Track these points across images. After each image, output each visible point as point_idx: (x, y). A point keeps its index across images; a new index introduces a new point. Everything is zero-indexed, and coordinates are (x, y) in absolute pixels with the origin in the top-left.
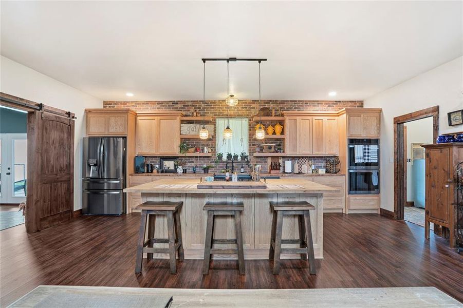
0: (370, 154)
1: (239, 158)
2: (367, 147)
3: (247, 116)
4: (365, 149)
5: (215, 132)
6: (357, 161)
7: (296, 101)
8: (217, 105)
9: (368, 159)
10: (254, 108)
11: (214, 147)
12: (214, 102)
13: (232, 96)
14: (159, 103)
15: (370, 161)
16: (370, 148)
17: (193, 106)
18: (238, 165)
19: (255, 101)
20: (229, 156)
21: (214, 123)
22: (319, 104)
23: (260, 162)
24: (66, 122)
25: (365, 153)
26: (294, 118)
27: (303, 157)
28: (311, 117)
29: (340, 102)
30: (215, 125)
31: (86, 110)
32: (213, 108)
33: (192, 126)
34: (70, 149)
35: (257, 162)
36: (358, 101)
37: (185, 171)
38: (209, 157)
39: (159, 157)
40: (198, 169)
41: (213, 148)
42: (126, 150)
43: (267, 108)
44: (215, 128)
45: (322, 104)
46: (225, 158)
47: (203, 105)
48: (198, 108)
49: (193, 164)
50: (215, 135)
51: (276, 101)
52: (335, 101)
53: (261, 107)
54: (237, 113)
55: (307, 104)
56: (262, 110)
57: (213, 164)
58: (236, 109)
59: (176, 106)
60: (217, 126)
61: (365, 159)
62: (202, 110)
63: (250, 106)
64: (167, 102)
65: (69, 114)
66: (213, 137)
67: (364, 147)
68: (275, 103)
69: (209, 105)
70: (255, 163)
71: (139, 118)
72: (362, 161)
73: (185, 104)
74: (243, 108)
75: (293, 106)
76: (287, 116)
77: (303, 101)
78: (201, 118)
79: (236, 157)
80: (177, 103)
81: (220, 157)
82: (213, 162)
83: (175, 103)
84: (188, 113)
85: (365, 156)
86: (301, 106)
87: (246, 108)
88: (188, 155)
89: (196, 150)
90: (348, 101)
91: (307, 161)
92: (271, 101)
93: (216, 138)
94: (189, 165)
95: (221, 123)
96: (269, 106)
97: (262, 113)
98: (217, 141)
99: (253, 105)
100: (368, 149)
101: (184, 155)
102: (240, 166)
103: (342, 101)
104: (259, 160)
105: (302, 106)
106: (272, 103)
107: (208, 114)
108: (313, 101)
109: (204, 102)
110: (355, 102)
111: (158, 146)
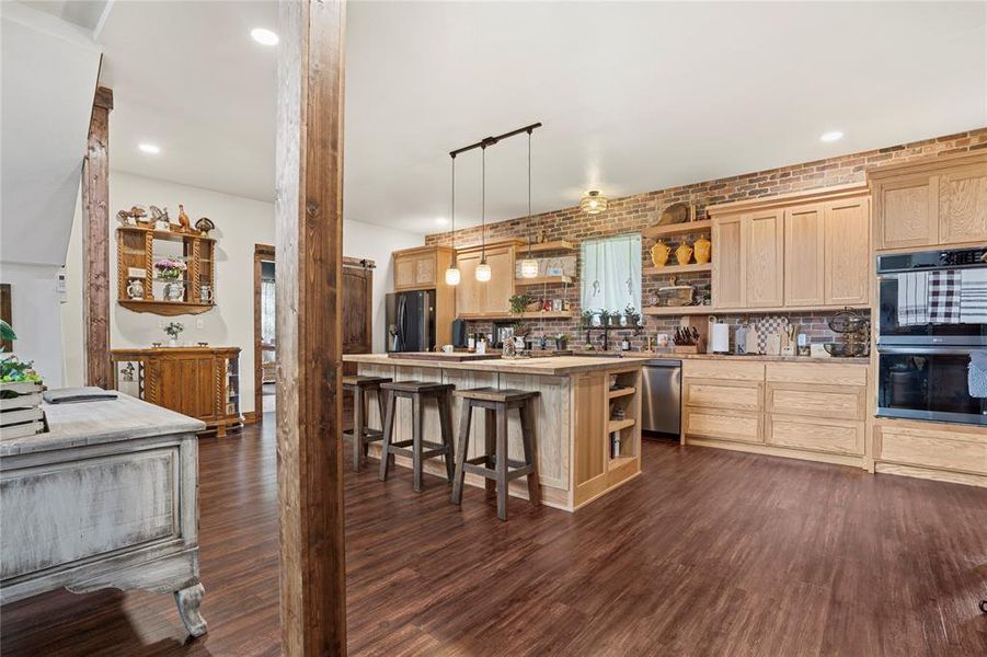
0: (956, 299)
1: (623, 319)
2: (943, 277)
3: (640, 229)
4: (936, 283)
5: (579, 271)
6: (903, 321)
7: (756, 174)
9: (948, 315)
10: (653, 209)
11: (577, 300)
12: (577, 210)
13: (593, 194)
14: (493, 227)
15: (954, 320)
16: (956, 277)
17: (542, 223)
18: (619, 334)
19: (656, 193)
20: (604, 317)
21: (576, 252)
22: (824, 168)
23: (664, 328)
24: (359, 273)
25: (936, 294)
26: (734, 218)
27: (772, 315)
28: (782, 210)
29: (900, 147)
30: (578, 256)
31: (393, 254)
32: (576, 222)
34: (366, 311)
35: (659, 329)
36: (974, 133)
37: (529, 346)
38: (566, 319)
40: (549, 343)
41: (575, 301)
42: (434, 309)
43: (681, 204)
44: (578, 260)
45: (835, 166)
46: (597, 321)
47: (557, 219)
48: (550, 227)
49: (542, 334)
50: (578, 275)
51: (703, 184)
52: (881, 151)
53: (669, 205)
54: (617, 225)
55: (788, 175)
56: (670, 210)
57: (575, 332)
58: (616, 218)
59: (516, 228)
60: (582, 257)
61: (934, 315)
62: (556, 230)
63: (645, 205)
64: (503, 224)
65: (363, 262)
66: (573, 278)
67: (932, 278)
68: (701, 190)
69: (568, 219)
70: (655, 331)
71: (459, 257)
72: (922, 320)
73: (529, 221)
74: (630, 213)
75: (747, 188)
76: (717, 216)
77: (776, 170)
78: (554, 245)
79: (617, 318)
80: (518, 223)
81: (588, 319)
82: (574, 329)
83: (515, 223)
84: (534, 238)
85: (935, 304)
86: (768, 184)
87: (637, 211)
88: (527, 315)
89: (541, 308)
90: (932, 141)
91: (782, 326)
92: (690, 186)
93: (579, 280)
94: (536, 334)
95: (590, 249)
96: (687, 198)
97: (669, 217)
98: (582, 288)
99: (651, 204)
100: (950, 282)
101: (522, 316)
102: (623, 337)
103: (909, 145)
104: (663, 323)
105: (773, 184)
106: (693, 192)
107: (566, 236)
108: (805, 165)
109: (559, 213)
110: (965, 135)
111: (482, 304)
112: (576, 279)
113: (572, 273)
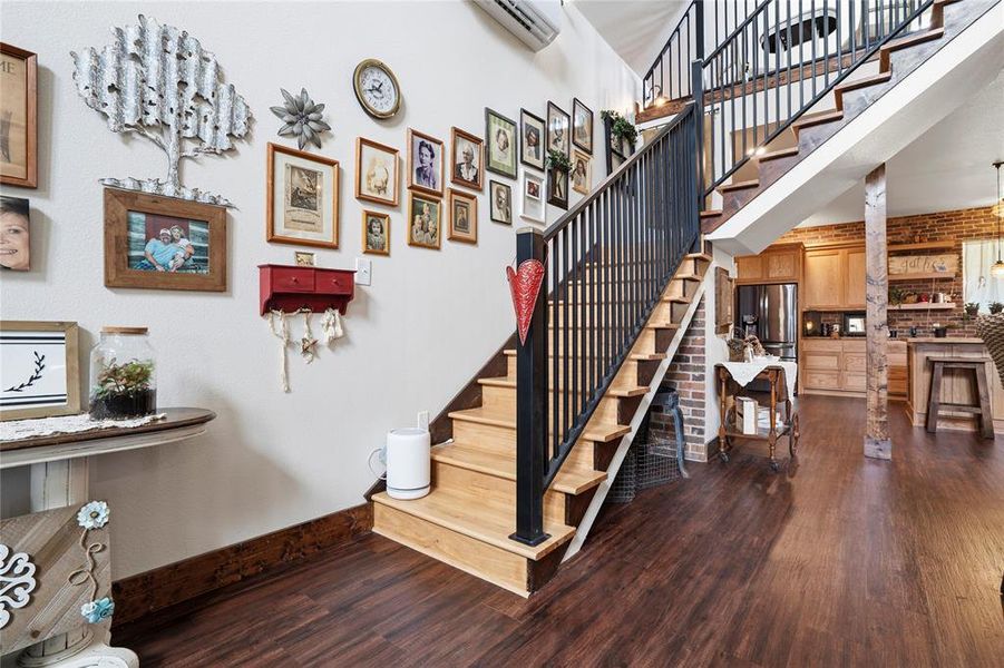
5: (961, 267)
8: (964, 218)
11: (960, 293)
12: (958, 214)
14: (838, 227)
17: (910, 225)
20: (996, 307)
21: (958, 250)
30: (960, 254)
32: (955, 224)
33: (912, 259)
37: (893, 335)
38: (948, 310)
39: (839, 312)
40: (921, 332)
41: (957, 296)
44: (961, 258)
47: (930, 222)
48: (920, 228)
49: (911, 324)
50: (961, 271)
57: (956, 322)
60: (964, 255)
62: (928, 231)
66: (956, 274)
69: (946, 221)
71: (808, 254)
81: (973, 310)
82: (956, 319)
84: (899, 238)
88: (904, 307)
89: (919, 300)
93: (961, 276)
94: (902, 324)
95: (971, 249)
98: (964, 282)
101: (896, 307)
107: (943, 237)
109: (932, 216)
111: (844, 295)
112: (959, 275)
113: (955, 269)
